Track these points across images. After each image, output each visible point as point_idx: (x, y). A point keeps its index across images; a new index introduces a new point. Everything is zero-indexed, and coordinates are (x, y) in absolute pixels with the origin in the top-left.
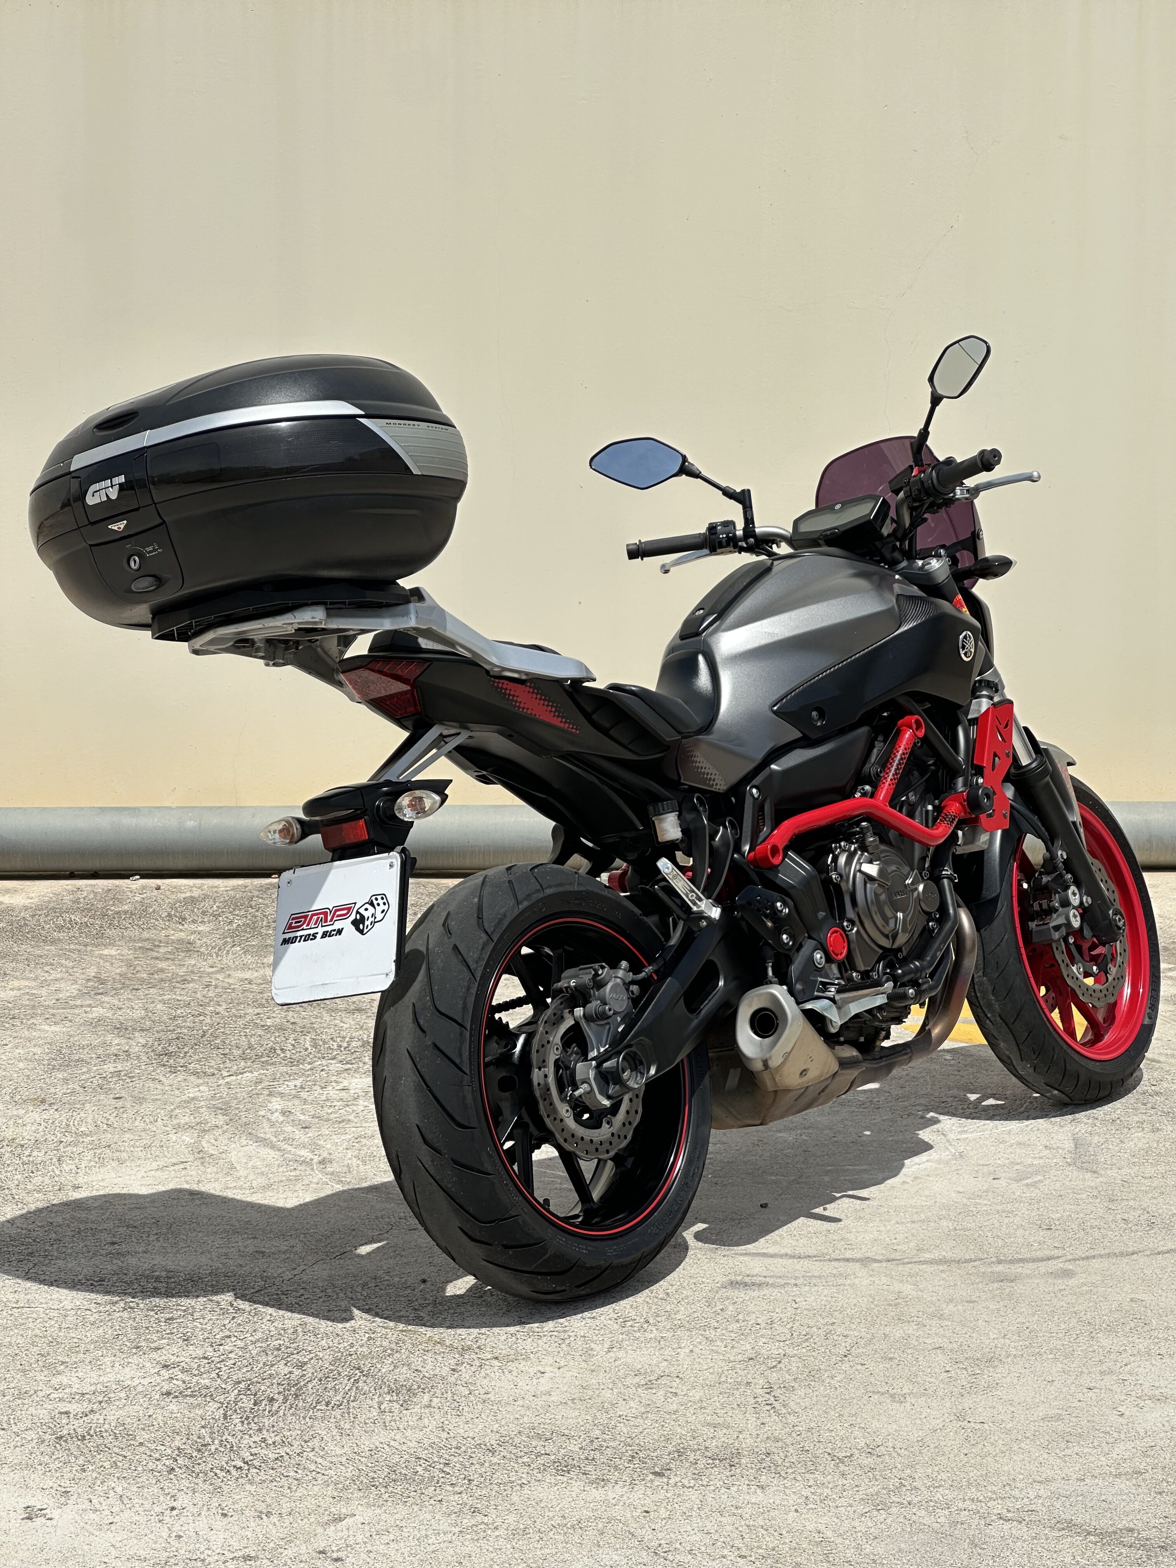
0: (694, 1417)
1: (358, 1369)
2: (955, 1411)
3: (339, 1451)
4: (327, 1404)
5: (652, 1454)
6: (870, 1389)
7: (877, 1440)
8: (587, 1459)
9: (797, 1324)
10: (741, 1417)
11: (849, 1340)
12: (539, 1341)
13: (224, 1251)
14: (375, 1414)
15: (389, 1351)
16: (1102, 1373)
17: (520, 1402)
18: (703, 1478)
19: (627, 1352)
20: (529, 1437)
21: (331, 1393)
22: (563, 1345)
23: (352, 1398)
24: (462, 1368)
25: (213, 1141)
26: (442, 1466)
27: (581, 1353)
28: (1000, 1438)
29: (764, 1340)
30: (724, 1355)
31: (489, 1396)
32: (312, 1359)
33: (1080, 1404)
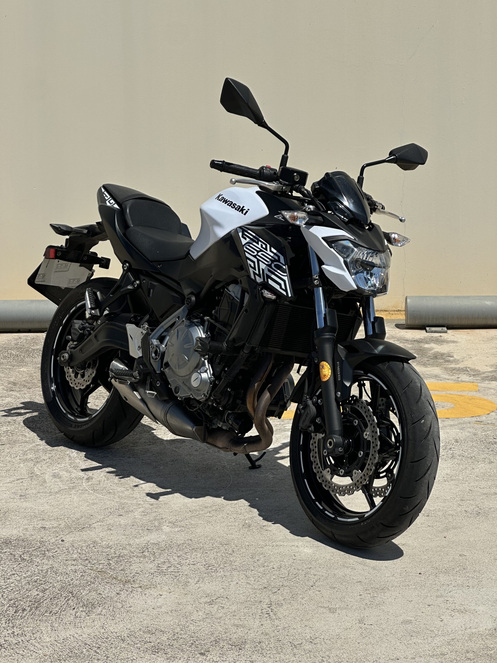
0: (229, 621)
1: (71, 593)
2: (359, 618)
3: (48, 640)
4: (51, 612)
5: (202, 642)
6: (320, 605)
7: (316, 634)
8: (169, 645)
9: (293, 568)
10: (252, 620)
11: (316, 577)
12: (164, 577)
13: (27, 527)
14: (72, 618)
15: (89, 583)
16: (437, 597)
17: (145, 612)
18: (224, 656)
19: (205, 584)
20: (144, 632)
21: (55, 606)
22: (175, 580)
23: (63, 609)
24: (122, 593)
25: (40, 468)
26: (96, 648)
27: (182, 584)
28: (378, 634)
29: (274, 577)
30: (252, 586)
31: (131, 608)
32: (50, 587)
33: (422, 614)
